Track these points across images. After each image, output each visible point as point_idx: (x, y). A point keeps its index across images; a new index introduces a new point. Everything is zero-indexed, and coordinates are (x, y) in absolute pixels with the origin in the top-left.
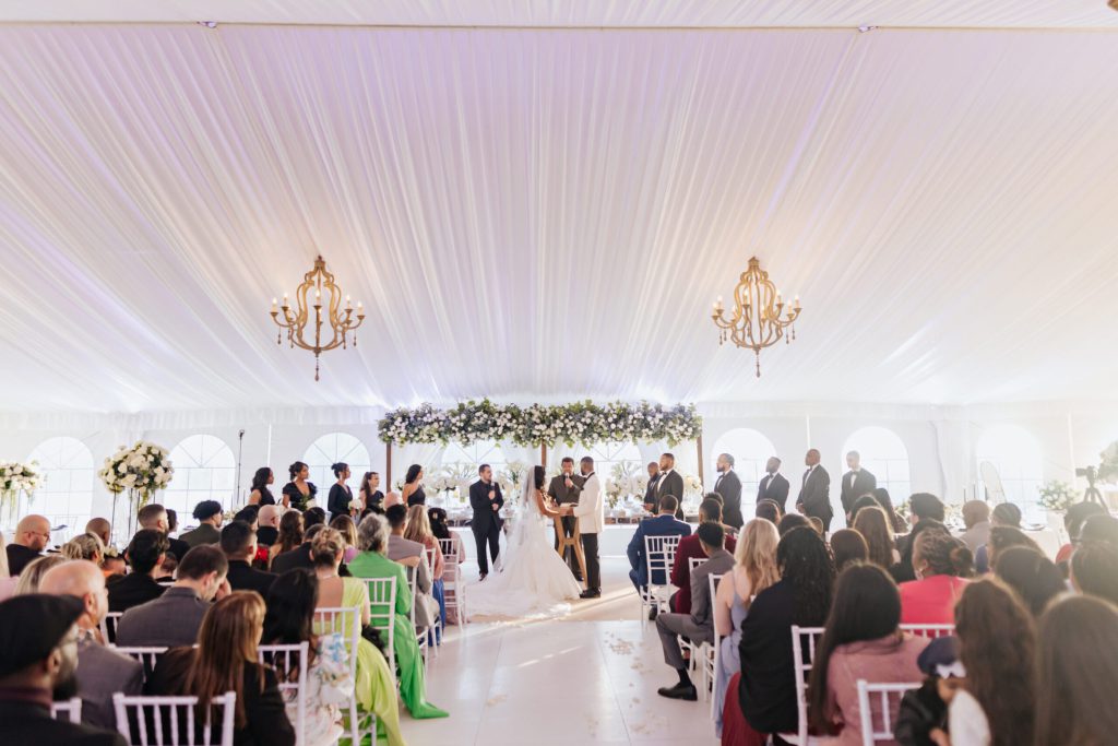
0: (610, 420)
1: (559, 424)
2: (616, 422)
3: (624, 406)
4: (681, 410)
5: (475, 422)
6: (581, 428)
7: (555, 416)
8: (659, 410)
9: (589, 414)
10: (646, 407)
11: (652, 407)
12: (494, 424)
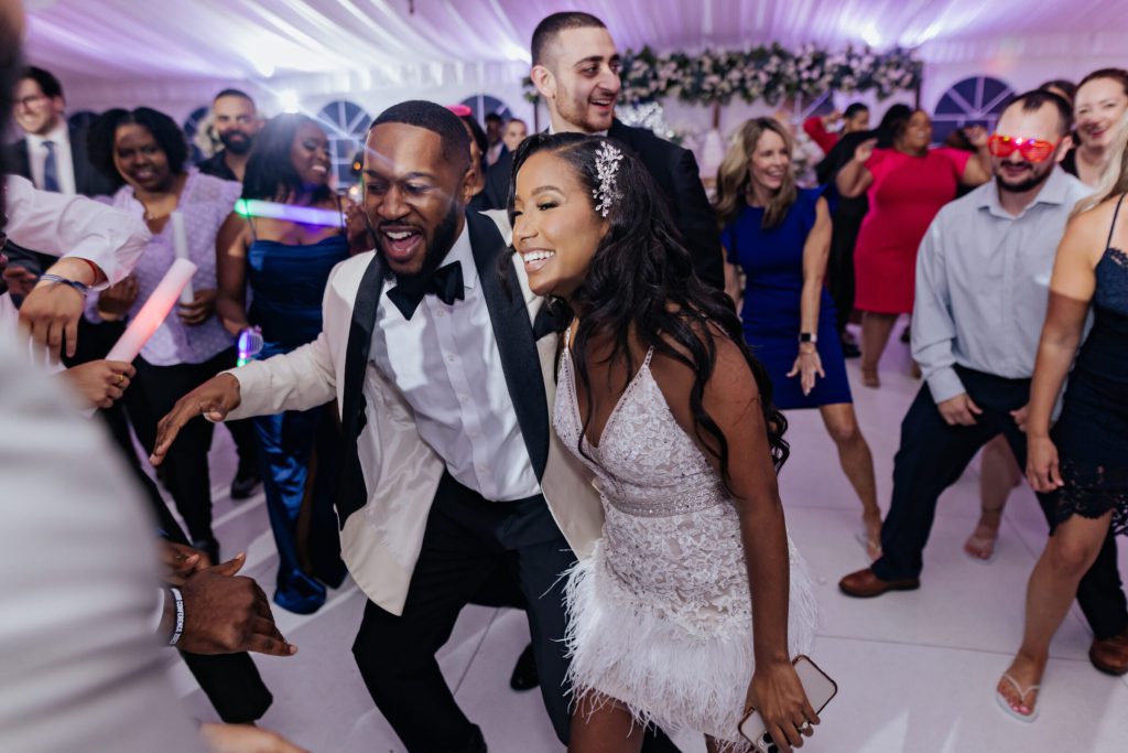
0: (803, 66)
1: (735, 75)
2: (810, 68)
3: (821, 48)
4: (899, 51)
5: (633, 75)
6: (763, 78)
7: (732, 63)
8: (868, 50)
9: (775, 60)
10: (850, 49)
11: (858, 50)
12: (656, 77)
